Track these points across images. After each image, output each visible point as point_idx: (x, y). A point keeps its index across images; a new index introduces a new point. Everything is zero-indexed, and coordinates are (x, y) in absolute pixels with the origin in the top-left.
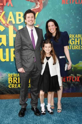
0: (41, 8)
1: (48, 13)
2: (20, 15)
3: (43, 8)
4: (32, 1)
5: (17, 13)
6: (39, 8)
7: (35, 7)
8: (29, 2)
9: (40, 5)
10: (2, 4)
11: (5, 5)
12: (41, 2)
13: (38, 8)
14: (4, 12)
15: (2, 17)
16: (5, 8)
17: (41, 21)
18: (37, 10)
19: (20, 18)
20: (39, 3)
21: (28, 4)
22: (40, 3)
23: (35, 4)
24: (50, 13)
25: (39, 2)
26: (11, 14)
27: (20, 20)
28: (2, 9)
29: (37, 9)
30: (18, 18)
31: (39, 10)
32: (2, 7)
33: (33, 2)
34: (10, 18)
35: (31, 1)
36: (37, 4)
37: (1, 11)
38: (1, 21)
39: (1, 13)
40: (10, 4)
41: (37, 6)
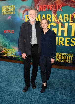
2: (66, 16)
5: (65, 15)
11: (57, 10)
14: (56, 15)
15: (56, 18)
16: (57, 12)
21: (72, 10)
26: (61, 16)
27: (66, 19)
30: (65, 18)
34: (60, 18)
35: (74, 8)
37: (55, 14)
38: (54, 20)
39: (55, 15)
40: (61, 9)
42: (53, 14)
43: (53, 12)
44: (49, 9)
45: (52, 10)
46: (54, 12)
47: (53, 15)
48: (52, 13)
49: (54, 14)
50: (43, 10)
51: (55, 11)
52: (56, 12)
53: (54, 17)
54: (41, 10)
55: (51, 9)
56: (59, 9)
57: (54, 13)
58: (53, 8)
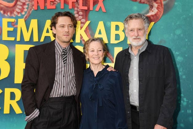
0: (158, 14)
1: (173, 24)
2: (117, 28)
3: (164, 13)
4: (142, 1)
5: (113, 24)
6: (156, 15)
7: (148, 12)
8: (137, 3)
9: (158, 8)
10: (86, 8)
11: (91, 8)
12: (161, 3)
13: (153, 13)
15: (85, 31)
16: (91, 15)
19: (117, 32)
20: (156, 5)
21: (135, 8)
22: (158, 6)
23: (148, 7)
24: (178, 23)
25: (157, 3)
26: (101, 26)
28: (84, 17)
29: (152, 16)
30: (113, 32)
31: (155, 17)
32: (85, 14)
33: (144, 3)
34: (100, 33)
35: (140, 2)
36: (152, 7)
37: (83, 20)
38: (81, 37)
39: (84, 23)
40: (101, 7)
41: (153, 11)
43: (78, 13)
44: (66, 5)
45: (76, 9)
46: (81, 13)
48: (76, 15)
49: (80, 20)
50: (45, 6)
51: (82, 10)
53: (81, 28)
54: (38, 7)
55: (70, 4)
56: (96, 6)
57: (81, 17)
58: (79, 2)
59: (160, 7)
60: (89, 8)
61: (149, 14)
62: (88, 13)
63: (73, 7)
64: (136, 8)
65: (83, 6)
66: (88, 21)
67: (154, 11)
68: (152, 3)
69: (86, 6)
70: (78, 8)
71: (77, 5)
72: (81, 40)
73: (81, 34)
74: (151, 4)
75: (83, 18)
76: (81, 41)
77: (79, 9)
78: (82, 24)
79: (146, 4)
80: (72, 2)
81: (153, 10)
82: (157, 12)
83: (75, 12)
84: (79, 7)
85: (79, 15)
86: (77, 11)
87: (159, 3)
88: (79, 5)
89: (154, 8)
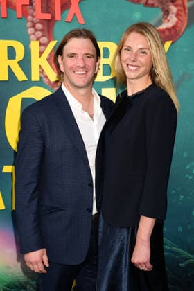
0: (179, 25)
3: (188, 26)
4: (150, 2)
6: (174, 27)
7: (160, 23)
8: (140, 6)
9: (177, 15)
10: (48, 16)
12: (183, 5)
13: (170, 25)
14: (53, 44)
15: (48, 60)
17: (181, 74)
18: (167, 33)
19: (106, 61)
20: (174, 9)
22: (179, 10)
23: (161, 14)
25: (176, 6)
28: (46, 33)
29: (168, 29)
31: (173, 32)
32: (46, 28)
33: (152, 5)
35: (146, 4)
36: (167, 12)
37: (44, 40)
38: (42, 71)
39: (45, 45)
40: (75, 14)
41: (169, 21)
42: (32, 37)
43: (34, 26)
45: (30, 18)
46: (39, 26)
47: (35, 46)
48: (31, 31)
49: (38, 39)
51: (42, 21)
52: (48, 27)
53: (41, 53)
55: (19, 9)
56: (66, 13)
57: (39, 34)
58: (34, 4)
59: (182, 14)
60: (53, 17)
61: (163, 27)
62: (53, 25)
63: (25, 14)
64: (138, 15)
65: (42, 12)
66: (54, 40)
67: (172, 21)
68: (168, 6)
69: (48, 12)
70: (33, 17)
71: (31, 11)
72: (42, 76)
73: (40, 66)
74: (166, 8)
75: (43, 36)
76: (41, 78)
77: (35, 19)
78: (42, 47)
79: (157, 7)
80: (23, 5)
81: (169, 18)
82: (177, 23)
83: (29, 24)
84: (34, 14)
85: (36, 30)
86: (32, 22)
87: (180, 5)
88: (35, 10)
89: (171, 15)
